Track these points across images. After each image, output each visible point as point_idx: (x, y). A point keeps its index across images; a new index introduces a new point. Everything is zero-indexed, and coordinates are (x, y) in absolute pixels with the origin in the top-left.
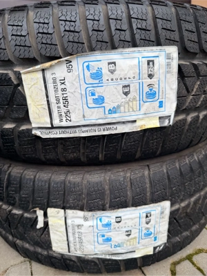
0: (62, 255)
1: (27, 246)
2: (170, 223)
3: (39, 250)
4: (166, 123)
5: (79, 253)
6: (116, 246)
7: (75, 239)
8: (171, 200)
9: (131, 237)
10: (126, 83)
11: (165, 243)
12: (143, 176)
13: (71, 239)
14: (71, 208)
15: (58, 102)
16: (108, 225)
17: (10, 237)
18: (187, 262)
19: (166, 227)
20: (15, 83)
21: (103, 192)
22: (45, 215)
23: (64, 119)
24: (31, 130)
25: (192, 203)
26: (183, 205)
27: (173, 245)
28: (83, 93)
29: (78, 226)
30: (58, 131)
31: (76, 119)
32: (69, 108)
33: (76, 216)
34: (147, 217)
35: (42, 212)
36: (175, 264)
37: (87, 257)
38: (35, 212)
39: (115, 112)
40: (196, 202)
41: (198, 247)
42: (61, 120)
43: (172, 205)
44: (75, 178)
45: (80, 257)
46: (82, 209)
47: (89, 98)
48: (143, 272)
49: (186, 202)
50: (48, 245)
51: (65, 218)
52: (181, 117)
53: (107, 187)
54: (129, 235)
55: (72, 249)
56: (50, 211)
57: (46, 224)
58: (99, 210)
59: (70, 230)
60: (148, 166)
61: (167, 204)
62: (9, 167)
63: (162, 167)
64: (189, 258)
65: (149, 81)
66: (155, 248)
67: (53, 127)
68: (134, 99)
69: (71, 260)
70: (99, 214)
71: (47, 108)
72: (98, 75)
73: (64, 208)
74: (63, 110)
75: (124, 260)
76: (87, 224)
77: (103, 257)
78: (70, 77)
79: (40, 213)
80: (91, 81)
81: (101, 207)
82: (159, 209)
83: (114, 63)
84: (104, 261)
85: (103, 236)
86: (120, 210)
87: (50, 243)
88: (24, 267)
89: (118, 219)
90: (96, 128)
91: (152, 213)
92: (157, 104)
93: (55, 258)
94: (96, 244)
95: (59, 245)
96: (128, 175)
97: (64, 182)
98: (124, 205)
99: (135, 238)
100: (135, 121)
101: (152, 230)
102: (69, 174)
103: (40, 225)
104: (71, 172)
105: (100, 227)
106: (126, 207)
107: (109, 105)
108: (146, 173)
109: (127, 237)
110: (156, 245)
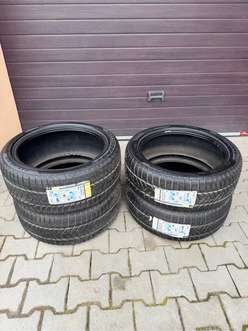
0: (154, 230)
1: (144, 224)
2: (190, 231)
3: (148, 226)
4: (191, 207)
5: (160, 231)
6: (171, 232)
7: (159, 227)
8: (191, 225)
9: (176, 231)
10: (181, 197)
11: (188, 236)
12: (184, 216)
13: (158, 226)
14: (160, 219)
15: (163, 196)
16: (170, 226)
17: (138, 219)
18: (197, 245)
19: (189, 232)
20: (153, 189)
21: (170, 218)
22: (152, 218)
23: (163, 200)
24: (154, 199)
25: (200, 227)
26: (196, 227)
27: (196, 237)
28: (169, 197)
29: (161, 224)
30: (161, 202)
31: (166, 201)
32: (165, 198)
33: (161, 221)
34: (182, 227)
35: (152, 217)
36: (192, 244)
37: (162, 233)
38: (150, 216)
39: (177, 202)
40: (201, 228)
41: (205, 242)
42: (162, 200)
43: (191, 226)
44: (163, 211)
45: (160, 232)
46: (163, 220)
47: (170, 198)
48: (180, 243)
49: (198, 227)
50: (151, 226)
51: (158, 221)
52: (197, 205)
53: (172, 216)
54: (176, 230)
55: (158, 229)
56: (154, 218)
57: (152, 220)
58: (168, 222)
59: (159, 224)
60: (186, 214)
61: (190, 226)
62: (143, 201)
63: (191, 215)
64: (199, 244)
65: (187, 198)
66: (184, 237)
67: (160, 201)
68: (183, 200)
69: (157, 232)
70: (168, 223)
71: (159, 196)
72: (174, 194)
73: (158, 218)
74: (163, 198)
75: (173, 237)
76: (164, 224)
77: (167, 234)
78: (166, 193)
79: (151, 217)
80: (172, 195)
81: (169, 221)
82: (187, 226)
83: (178, 193)
84: (167, 235)
85: (168, 229)
86: (174, 223)
87: (152, 226)
88: (140, 229)
89: (173, 226)
90: (171, 204)
91: (184, 227)
92: (189, 202)
93: (152, 230)
94: (166, 230)
95: (154, 227)
96: (179, 215)
97: (155, 209)
98: (176, 222)
99: (178, 232)
100: (182, 205)
101: (184, 231)
102: (161, 210)
103: (150, 220)
104: (162, 209)
105: (168, 226)
106: (176, 223)
107: (175, 200)
108: (185, 215)
109: (175, 231)
110: (184, 236)
